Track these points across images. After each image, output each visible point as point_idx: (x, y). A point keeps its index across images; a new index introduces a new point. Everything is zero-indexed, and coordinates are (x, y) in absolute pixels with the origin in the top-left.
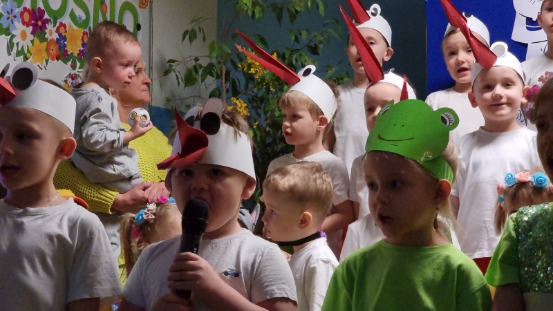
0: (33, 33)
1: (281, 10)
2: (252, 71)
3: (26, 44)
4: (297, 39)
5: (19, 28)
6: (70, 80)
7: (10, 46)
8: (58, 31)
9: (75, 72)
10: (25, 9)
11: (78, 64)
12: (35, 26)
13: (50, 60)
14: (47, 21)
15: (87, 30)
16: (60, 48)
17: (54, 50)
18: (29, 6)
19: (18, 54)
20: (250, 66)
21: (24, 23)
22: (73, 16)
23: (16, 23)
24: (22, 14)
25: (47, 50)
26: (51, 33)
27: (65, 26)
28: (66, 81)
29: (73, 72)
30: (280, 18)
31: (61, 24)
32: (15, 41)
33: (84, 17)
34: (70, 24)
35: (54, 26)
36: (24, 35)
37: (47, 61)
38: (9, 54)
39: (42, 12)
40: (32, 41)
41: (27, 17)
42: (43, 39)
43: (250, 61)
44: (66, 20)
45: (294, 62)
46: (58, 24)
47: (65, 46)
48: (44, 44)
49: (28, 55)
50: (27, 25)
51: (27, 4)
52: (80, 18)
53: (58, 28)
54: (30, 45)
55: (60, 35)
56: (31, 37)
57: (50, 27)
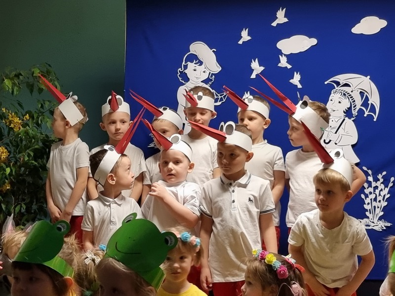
1: (32, 86)
2: (12, 126)
4: (42, 106)
20: (10, 122)
30: (32, 91)
43: (10, 119)
45: (40, 122)
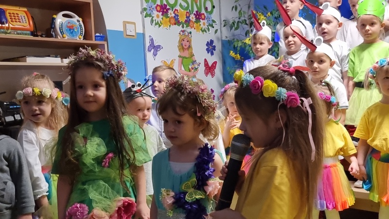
0: (162, 15)
3: (160, 19)
5: (155, 13)
6: (182, 33)
7: (152, 21)
8: (174, 13)
9: (184, 29)
10: (158, 5)
11: (185, 26)
12: (163, 12)
13: (171, 25)
14: (169, 9)
15: (188, 11)
16: (176, 20)
17: (173, 21)
18: (159, 4)
19: (156, 24)
21: (157, 11)
22: (181, 5)
23: (154, 11)
24: (156, 7)
25: (170, 21)
26: (171, 14)
27: (177, 10)
28: (180, 34)
29: (183, 29)
31: (175, 10)
32: (154, 19)
33: (186, 5)
34: (180, 9)
35: (172, 11)
36: (158, 16)
37: (170, 26)
38: (152, 25)
39: (166, 6)
40: (162, 18)
41: (159, 8)
42: (167, 17)
44: (178, 8)
46: (174, 10)
47: (178, 19)
48: (168, 19)
49: (161, 24)
50: (159, 12)
51: (159, 3)
52: (184, 6)
53: (174, 12)
54: (161, 20)
55: (175, 14)
56: (162, 17)
57: (170, 11)
